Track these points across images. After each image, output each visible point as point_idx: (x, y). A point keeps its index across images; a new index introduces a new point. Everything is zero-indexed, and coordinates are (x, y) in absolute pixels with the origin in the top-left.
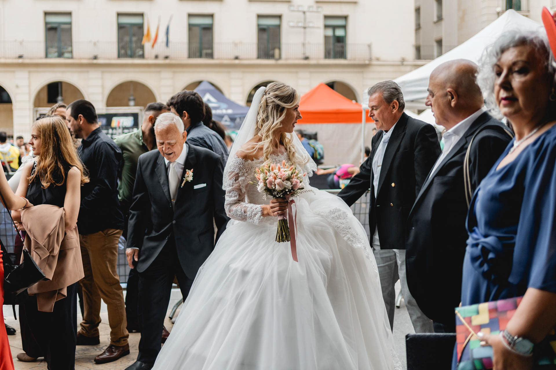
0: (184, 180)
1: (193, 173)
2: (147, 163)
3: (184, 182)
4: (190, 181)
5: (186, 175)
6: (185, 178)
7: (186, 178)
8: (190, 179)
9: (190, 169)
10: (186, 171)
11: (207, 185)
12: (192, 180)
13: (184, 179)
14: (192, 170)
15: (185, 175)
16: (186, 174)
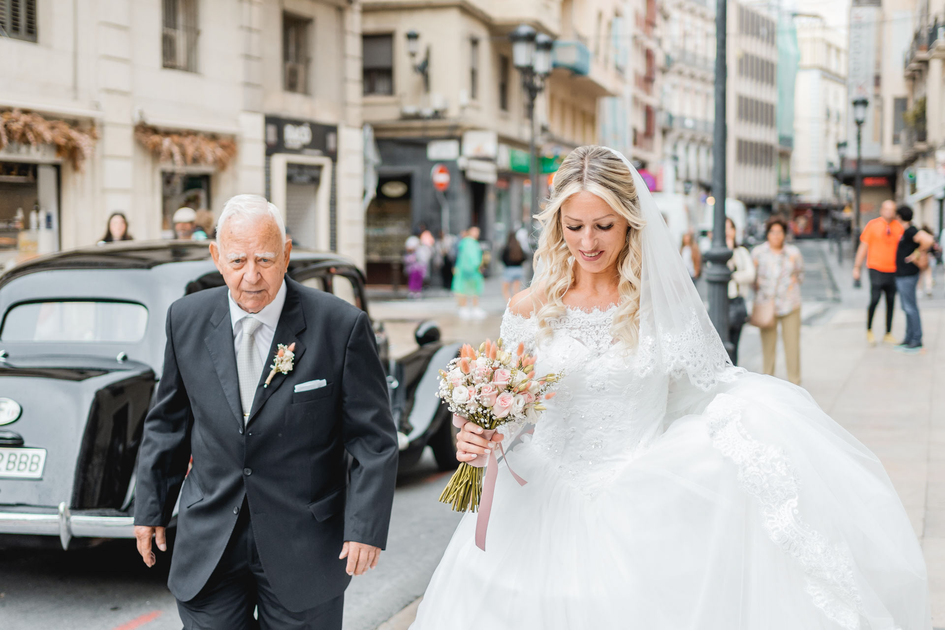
0: (272, 369)
1: (294, 352)
2: (187, 321)
3: (272, 373)
4: (285, 373)
5: (277, 359)
6: (274, 365)
7: (276, 364)
8: (286, 367)
9: (286, 343)
10: (277, 347)
11: (328, 383)
12: (291, 369)
13: (272, 366)
14: (293, 345)
15: (275, 358)
16: (277, 355)
